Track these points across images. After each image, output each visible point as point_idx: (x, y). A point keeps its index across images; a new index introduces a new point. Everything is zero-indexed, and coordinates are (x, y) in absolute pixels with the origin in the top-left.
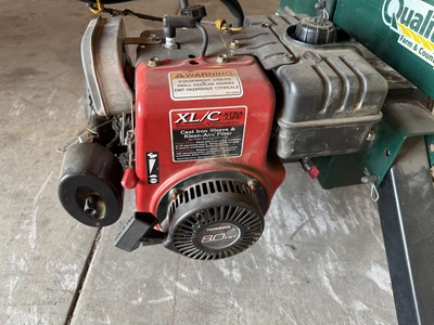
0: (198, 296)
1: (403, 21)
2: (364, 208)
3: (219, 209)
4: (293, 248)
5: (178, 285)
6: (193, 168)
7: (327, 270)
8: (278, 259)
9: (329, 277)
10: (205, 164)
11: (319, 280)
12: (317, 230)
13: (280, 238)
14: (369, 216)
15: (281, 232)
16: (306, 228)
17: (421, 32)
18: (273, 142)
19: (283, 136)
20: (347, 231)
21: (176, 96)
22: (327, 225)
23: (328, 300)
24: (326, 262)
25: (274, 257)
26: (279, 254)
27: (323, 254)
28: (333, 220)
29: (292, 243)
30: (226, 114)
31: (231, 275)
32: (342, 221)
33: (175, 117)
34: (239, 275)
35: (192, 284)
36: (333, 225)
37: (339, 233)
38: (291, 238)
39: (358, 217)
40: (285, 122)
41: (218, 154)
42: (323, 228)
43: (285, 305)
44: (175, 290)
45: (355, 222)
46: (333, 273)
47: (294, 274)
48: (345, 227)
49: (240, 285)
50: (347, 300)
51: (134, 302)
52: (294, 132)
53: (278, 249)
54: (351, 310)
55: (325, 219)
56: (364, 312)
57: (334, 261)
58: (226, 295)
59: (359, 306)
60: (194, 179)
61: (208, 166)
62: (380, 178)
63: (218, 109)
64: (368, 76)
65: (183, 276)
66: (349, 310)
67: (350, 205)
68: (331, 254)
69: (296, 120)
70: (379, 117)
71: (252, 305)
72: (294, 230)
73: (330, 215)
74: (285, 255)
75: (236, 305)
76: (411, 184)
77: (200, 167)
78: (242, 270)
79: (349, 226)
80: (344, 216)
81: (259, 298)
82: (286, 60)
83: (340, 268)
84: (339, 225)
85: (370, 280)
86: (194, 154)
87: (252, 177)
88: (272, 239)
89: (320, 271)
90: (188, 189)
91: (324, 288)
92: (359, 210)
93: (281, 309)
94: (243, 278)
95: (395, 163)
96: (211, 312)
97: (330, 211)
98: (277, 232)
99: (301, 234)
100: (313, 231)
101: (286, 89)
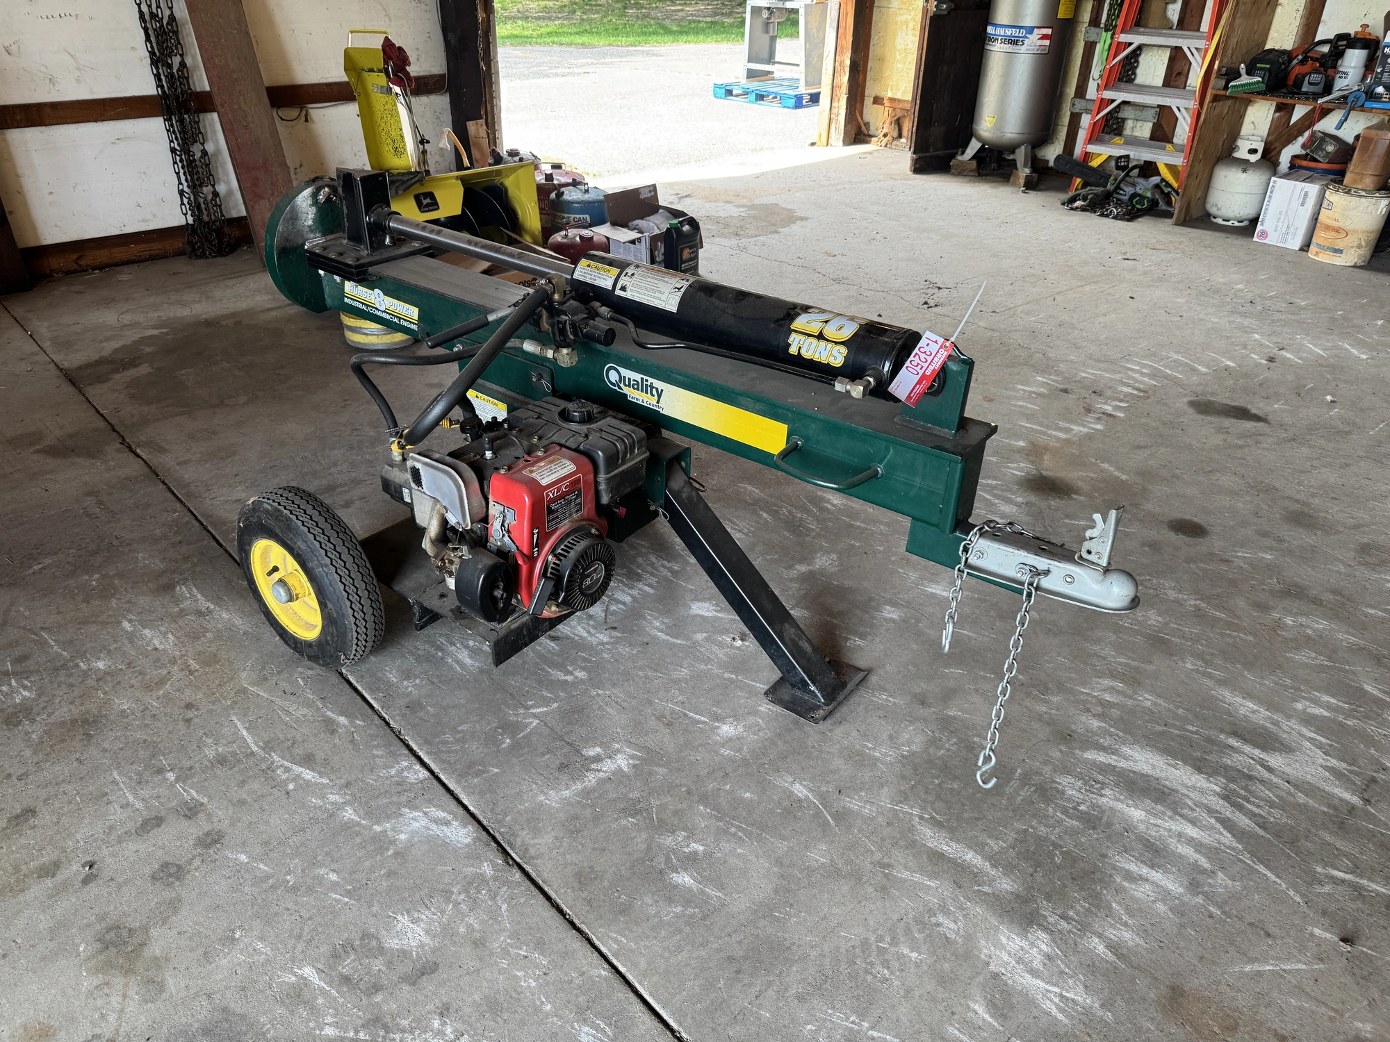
0: (559, 707)
1: (625, 385)
2: (652, 565)
3: (586, 553)
4: (615, 628)
5: (534, 711)
6: (558, 533)
7: (655, 627)
8: (608, 643)
9: (661, 631)
10: (565, 526)
11: (655, 637)
12: (624, 603)
13: (594, 627)
14: (662, 569)
15: (592, 623)
16: (613, 608)
17: (642, 391)
18: (597, 495)
19: (602, 487)
20: (651, 591)
21: (544, 482)
22: (629, 594)
23: (672, 646)
24: (651, 623)
25: (603, 644)
26: (606, 639)
27: (644, 618)
28: (632, 588)
29: (610, 625)
30: (571, 483)
31: (576, 677)
32: (640, 585)
33: (548, 495)
34: (583, 673)
35: (546, 702)
36: (635, 592)
37: (646, 595)
38: (606, 622)
39: (652, 574)
40: (602, 477)
41: (570, 515)
42: (628, 599)
43: (641, 669)
44: (535, 716)
45: (653, 580)
46: (663, 627)
47: (631, 645)
48: (647, 588)
49: (591, 679)
50: (687, 638)
51: (503, 746)
52: (609, 481)
53: (601, 637)
54: (696, 643)
55: (624, 591)
56: (706, 638)
57: (656, 618)
58: (585, 692)
59: (700, 636)
60: (561, 540)
61: (567, 527)
62: (662, 502)
63: (567, 482)
64: (633, 432)
65: (530, 703)
66: (694, 643)
67: (638, 568)
68: (652, 616)
69: (608, 473)
70: (647, 454)
71: (614, 685)
72: (603, 615)
73: (625, 585)
74: (611, 637)
75: (600, 692)
76: (684, 495)
77: (562, 530)
78: (583, 669)
79: (650, 586)
80: (640, 581)
81: (615, 677)
82: (582, 439)
83: (666, 621)
84: (640, 589)
85: (696, 615)
86: (557, 520)
87: (593, 526)
88: (589, 632)
89: (651, 632)
90: (559, 551)
91: (664, 640)
92: (649, 568)
93: (640, 673)
94: (589, 672)
95: (666, 485)
96: (583, 709)
97: (622, 582)
98: (589, 625)
99: (611, 614)
100: (620, 606)
101: (596, 455)
